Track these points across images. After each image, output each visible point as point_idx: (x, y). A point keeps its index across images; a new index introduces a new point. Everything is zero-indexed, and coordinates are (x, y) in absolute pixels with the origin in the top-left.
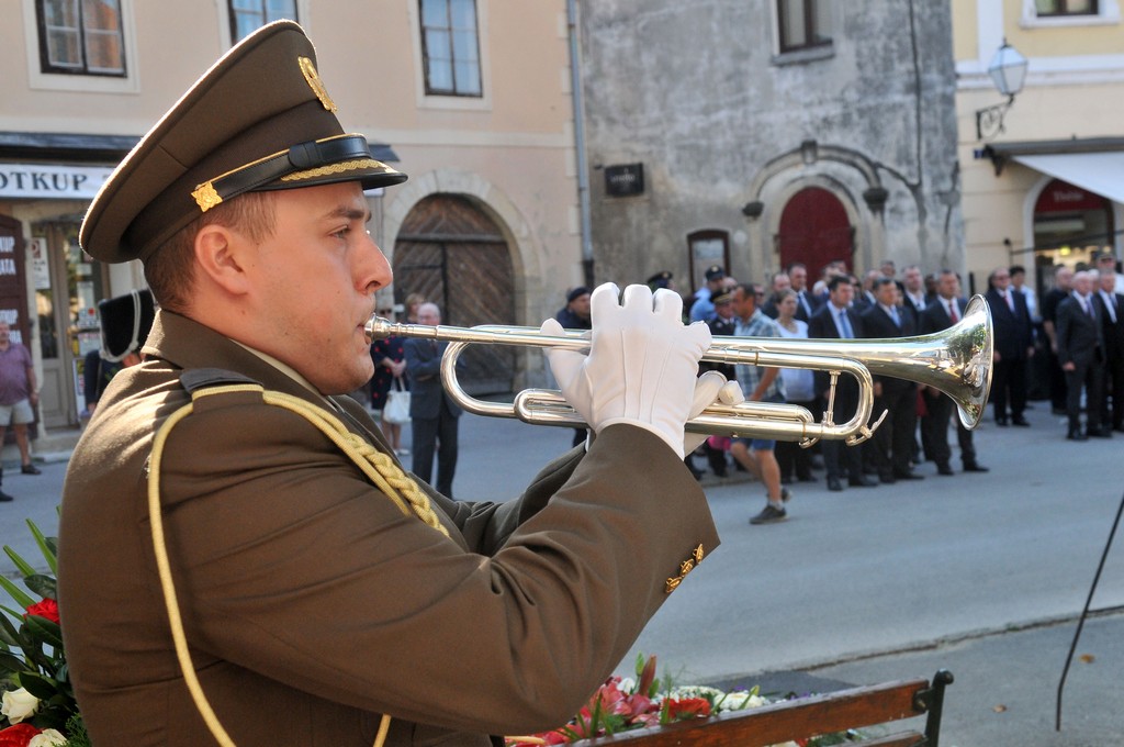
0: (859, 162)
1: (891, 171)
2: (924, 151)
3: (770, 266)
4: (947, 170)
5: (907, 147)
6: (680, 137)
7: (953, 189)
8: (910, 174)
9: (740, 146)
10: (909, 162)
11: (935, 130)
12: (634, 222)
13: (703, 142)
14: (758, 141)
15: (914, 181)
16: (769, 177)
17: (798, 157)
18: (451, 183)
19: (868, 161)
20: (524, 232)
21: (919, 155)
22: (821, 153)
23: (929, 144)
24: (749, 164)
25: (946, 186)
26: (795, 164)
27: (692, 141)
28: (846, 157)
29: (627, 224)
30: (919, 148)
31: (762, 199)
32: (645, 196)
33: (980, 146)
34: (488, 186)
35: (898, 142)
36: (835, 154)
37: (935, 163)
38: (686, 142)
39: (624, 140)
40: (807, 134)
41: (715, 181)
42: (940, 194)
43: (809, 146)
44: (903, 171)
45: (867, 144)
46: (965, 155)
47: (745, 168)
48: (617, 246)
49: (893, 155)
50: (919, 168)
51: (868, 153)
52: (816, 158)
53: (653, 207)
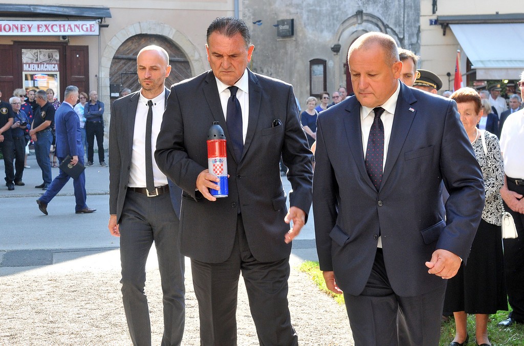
0: (380, 24)
1: (392, 29)
2: (406, 20)
3: (342, 82)
4: (415, 31)
5: (400, 16)
6: (309, 4)
7: (417, 42)
8: (400, 32)
9: (332, 11)
10: (400, 26)
11: (411, 7)
12: (289, 52)
13: (318, 9)
14: (339, 9)
15: (401, 37)
16: (344, 30)
17: (354, 20)
18: (150, 29)
19: (383, 23)
20: (197, 56)
21: (404, 21)
22: (365, 18)
23: (408, 16)
24: (336, 22)
25: (414, 40)
26: (353, 24)
27: (314, 7)
28: (374, 20)
29: (286, 53)
30: (404, 17)
31: (340, 43)
32: (294, 38)
33: (434, 18)
34: (174, 31)
35: (396, 13)
36: (370, 19)
37: (410, 26)
38: (311, 8)
39: (287, 6)
40: (359, 7)
41: (322, 31)
42: (412, 44)
43: (360, 13)
44: (397, 30)
45: (383, 14)
46: (424, 22)
47: (334, 24)
48: (281, 65)
49: (393, 21)
50: (404, 30)
51: (383, 19)
52: (363, 21)
53: (297, 45)
